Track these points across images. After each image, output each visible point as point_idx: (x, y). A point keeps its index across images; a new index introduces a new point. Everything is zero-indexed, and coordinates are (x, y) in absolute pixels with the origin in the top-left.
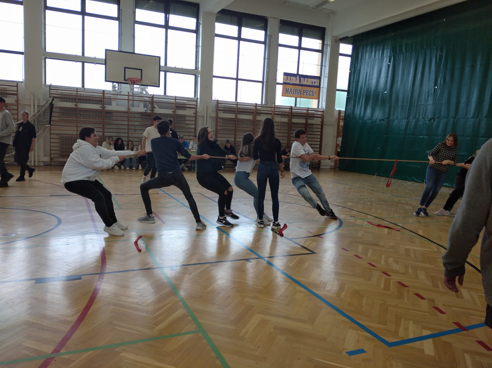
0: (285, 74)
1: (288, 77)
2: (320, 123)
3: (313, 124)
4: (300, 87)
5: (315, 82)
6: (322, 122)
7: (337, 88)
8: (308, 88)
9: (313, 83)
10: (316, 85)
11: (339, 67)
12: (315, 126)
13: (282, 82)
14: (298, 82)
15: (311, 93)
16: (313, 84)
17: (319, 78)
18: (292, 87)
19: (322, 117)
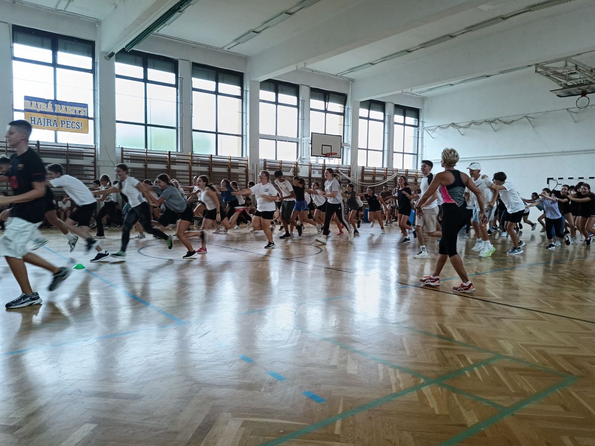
0: (27, 98)
1: (34, 103)
2: (93, 164)
3: (83, 166)
4: (55, 116)
5: (80, 111)
6: (95, 162)
7: (117, 119)
8: (68, 118)
9: (77, 111)
10: (82, 114)
11: (116, 92)
12: (85, 168)
13: (23, 109)
14: (50, 109)
15: (75, 125)
16: (78, 114)
17: (85, 106)
18: (42, 116)
19: (94, 157)
